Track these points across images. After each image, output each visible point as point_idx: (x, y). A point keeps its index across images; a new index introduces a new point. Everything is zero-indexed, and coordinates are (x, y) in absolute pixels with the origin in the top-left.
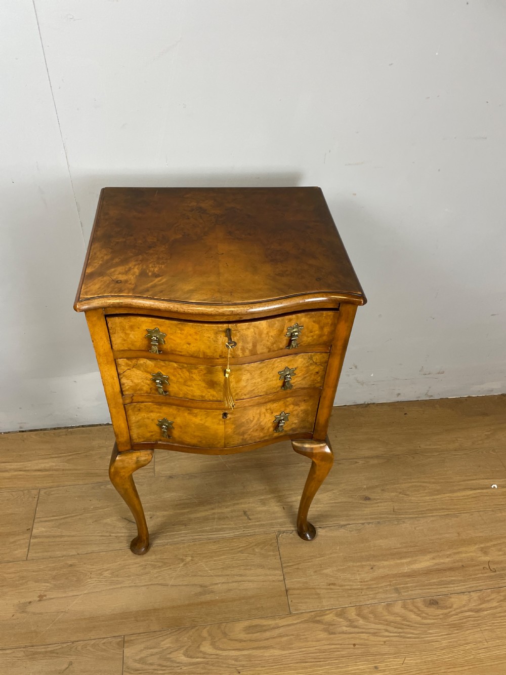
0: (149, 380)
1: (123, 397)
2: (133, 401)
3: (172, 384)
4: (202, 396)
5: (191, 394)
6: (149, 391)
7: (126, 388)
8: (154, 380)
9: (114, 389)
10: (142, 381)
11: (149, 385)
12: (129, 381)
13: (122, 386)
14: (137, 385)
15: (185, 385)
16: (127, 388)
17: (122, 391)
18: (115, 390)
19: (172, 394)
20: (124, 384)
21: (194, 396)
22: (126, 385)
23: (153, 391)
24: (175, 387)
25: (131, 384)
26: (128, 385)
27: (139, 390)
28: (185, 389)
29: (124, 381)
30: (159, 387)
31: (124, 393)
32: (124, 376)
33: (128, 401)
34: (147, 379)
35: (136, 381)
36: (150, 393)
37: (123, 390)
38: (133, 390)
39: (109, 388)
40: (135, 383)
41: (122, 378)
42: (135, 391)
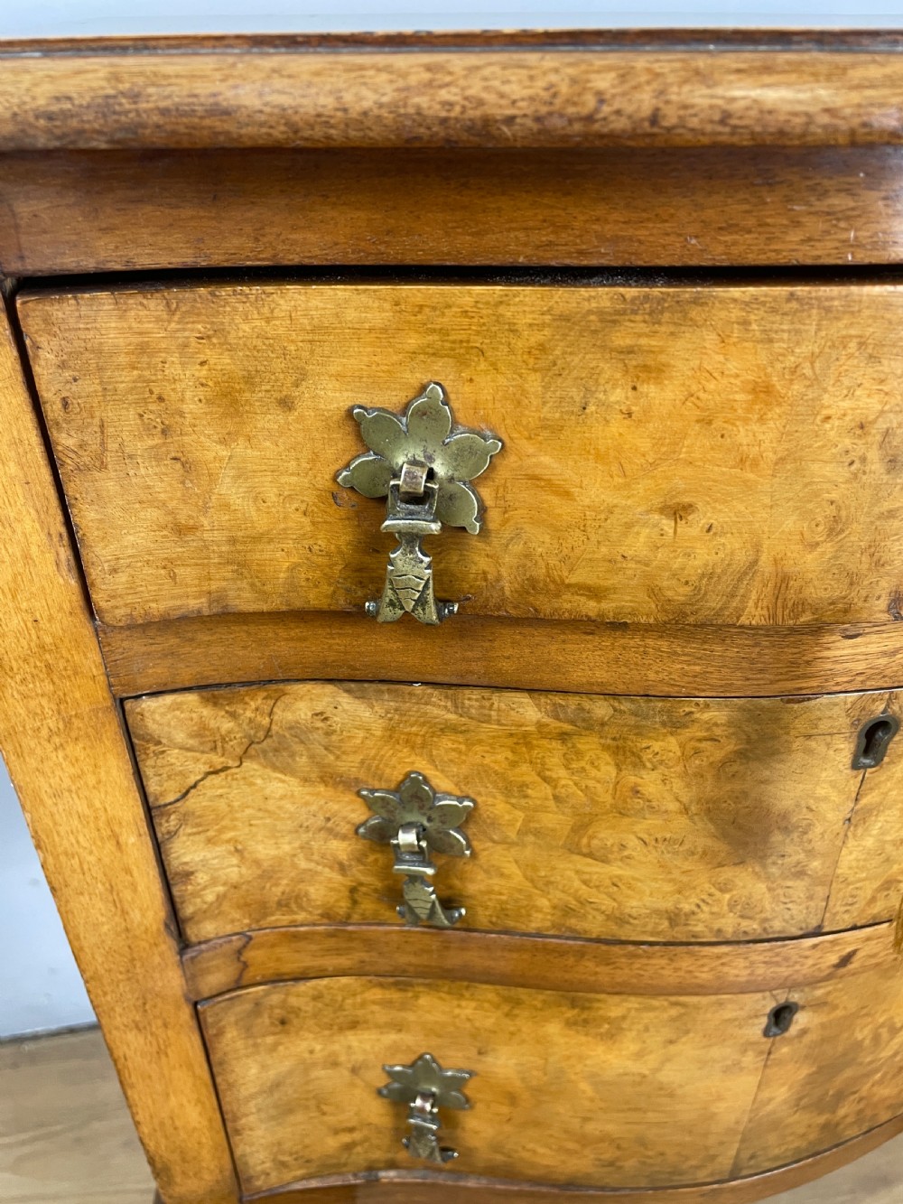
0: (344, 838)
1: (190, 954)
2: (250, 975)
3: (491, 853)
4: (674, 918)
5: (607, 904)
6: (343, 906)
7: (200, 895)
8: (380, 836)
9: (124, 913)
10: (305, 848)
11: (342, 868)
12: (220, 850)
13: (176, 891)
14: (268, 875)
15: (573, 849)
16: (210, 896)
17: (177, 922)
18: (136, 916)
19: (483, 918)
20: (188, 875)
21: (621, 920)
22: (202, 878)
23: (368, 906)
24: (512, 869)
25: (233, 870)
26: (214, 881)
27: (283, 905)
28: (570, 874)
29: (185, 852)
30: (415, 878)
31: (192, 932)
32: (185, 819)
33: (214, 979)
34: (332, 833)
35: (264, 850)
36: (346, 920)
37: (188, 910)
38: (244, 906)
39: (94, 909)
40: (257, 863)
41: (172, 834)
42: (260, 909)
